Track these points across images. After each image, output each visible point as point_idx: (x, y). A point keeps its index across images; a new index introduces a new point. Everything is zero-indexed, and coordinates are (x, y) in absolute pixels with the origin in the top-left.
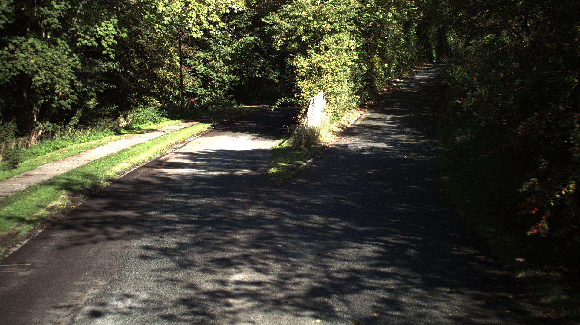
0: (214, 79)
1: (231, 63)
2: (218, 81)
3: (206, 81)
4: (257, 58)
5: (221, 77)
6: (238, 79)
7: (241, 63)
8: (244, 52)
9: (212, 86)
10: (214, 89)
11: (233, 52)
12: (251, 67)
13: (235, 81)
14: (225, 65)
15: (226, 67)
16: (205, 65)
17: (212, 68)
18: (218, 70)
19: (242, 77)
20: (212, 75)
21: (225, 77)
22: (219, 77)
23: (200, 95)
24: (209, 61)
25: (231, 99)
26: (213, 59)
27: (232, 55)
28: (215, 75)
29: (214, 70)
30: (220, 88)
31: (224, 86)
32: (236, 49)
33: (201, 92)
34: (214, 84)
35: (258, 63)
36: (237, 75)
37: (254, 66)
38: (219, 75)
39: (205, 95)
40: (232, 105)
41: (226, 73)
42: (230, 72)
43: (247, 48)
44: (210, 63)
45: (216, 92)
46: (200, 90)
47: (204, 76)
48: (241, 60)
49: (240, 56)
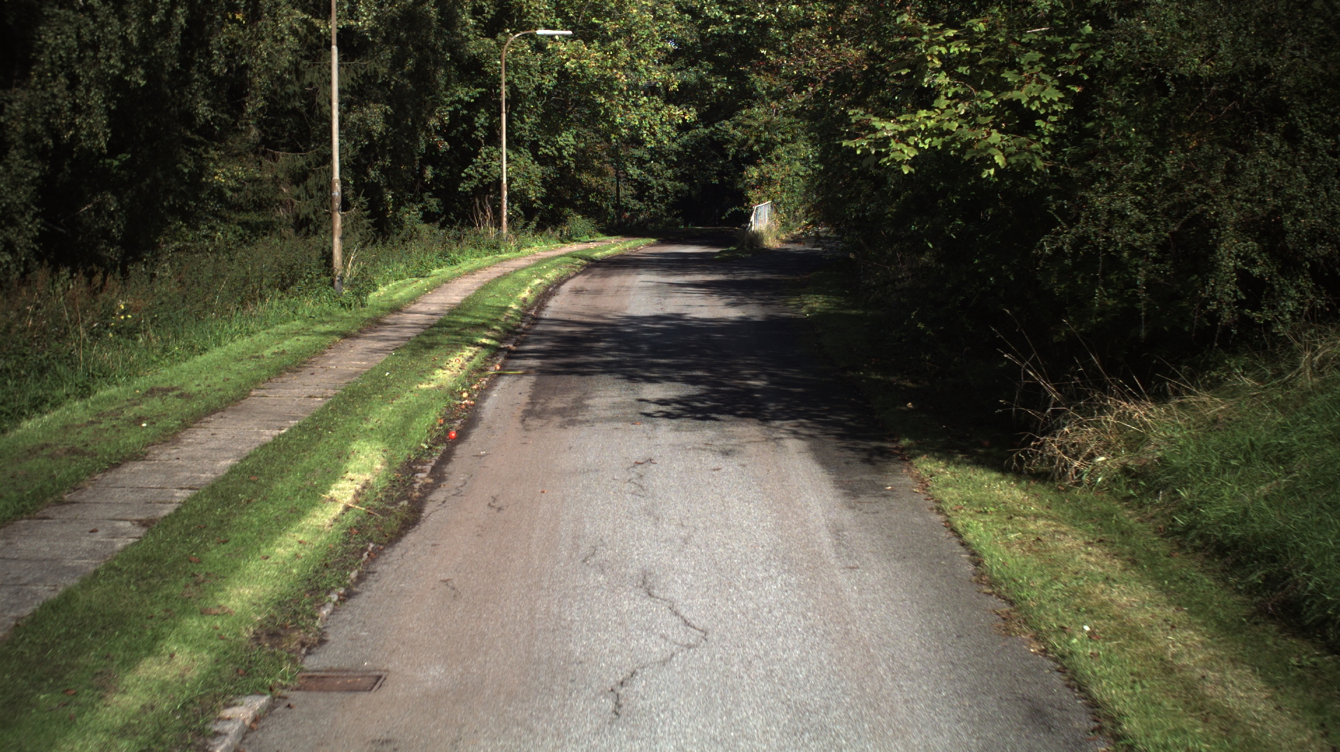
0: (652, 188)
1: (677, 164)
2: (658, 191)
3: (642, 189)
4: (715, 157)
5: (663, 185)
6: (686, 188)
7: (691, 165)
8: (694, 149)
9: (651, 198)
10: (653, 201)
11: (680, 149)
12: (706, 170)
13: (681, 191)
14: (669, 167)
15: (670, 171)
16: (640, 167)
17: (650, 171)
18: (658, 175)
19: (692, 185)
20: (650, 182)
21: (668, 185)
22: (659, 185)
23: (632, 210)
24: (646, 162)
25: (677, 216)
26: (651, 159)
27: (677, 153)
28: (654, 182)
29: (653, 175)
30: (661, 200)
31: (667, 197)
32: (684, 146)
33: (635, 205)
34: (653, 195)
35: (715, 165)
36: (685, 182)
37: (708, 169)
38: (660, 181)
39: (640, 211)
40: (678, 224)
41: (670, 179)
42: (676, 178)
43: (700, 144)
44: (648, 165)
45: (655, 207)
46: (633, 202)
47: (639, 183)
48: (690, 160)
49: (690, 155)
